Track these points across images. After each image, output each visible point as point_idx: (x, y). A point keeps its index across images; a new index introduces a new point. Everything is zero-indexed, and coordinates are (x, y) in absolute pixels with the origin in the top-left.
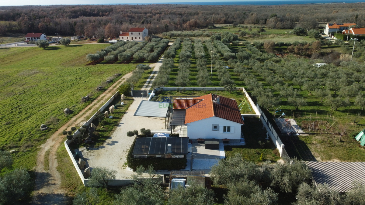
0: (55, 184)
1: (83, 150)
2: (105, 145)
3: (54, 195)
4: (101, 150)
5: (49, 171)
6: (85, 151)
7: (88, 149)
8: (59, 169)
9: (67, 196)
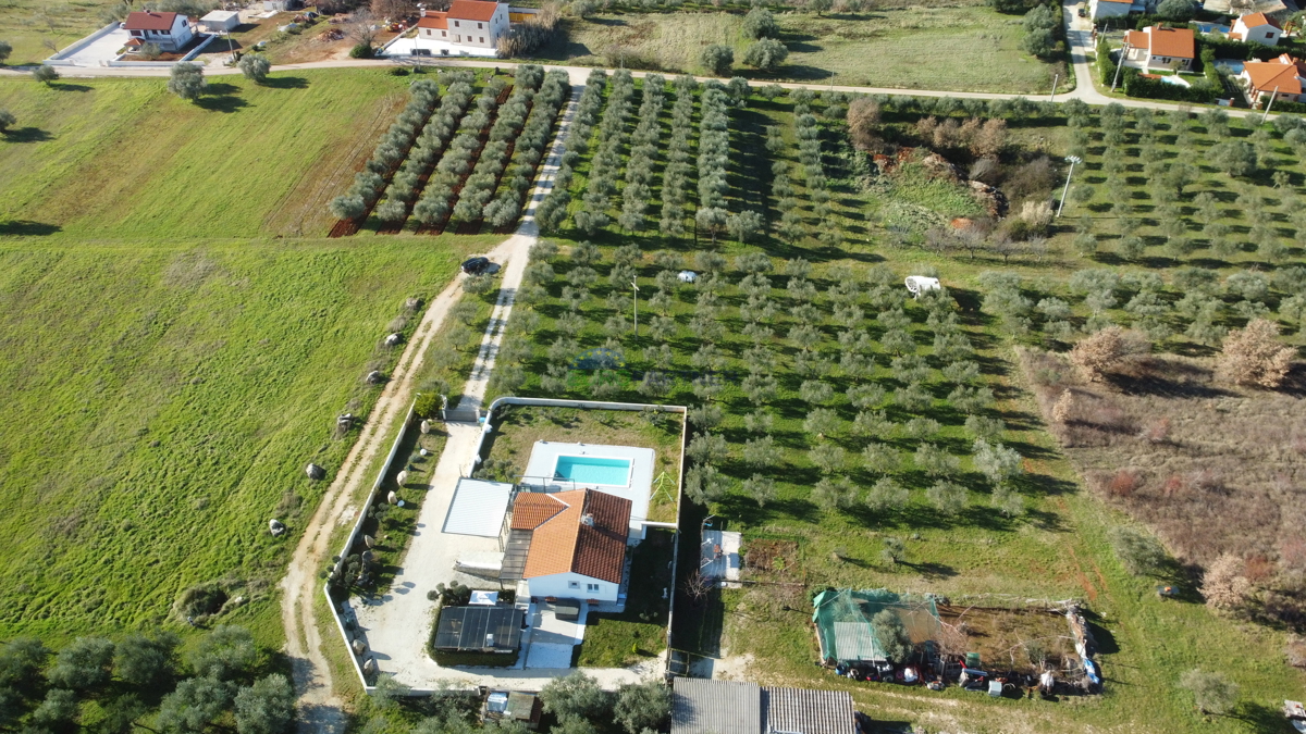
0: (323, 686)
1: (355, 601)
2: (392, 593)
3: (326, 707)
4: (387, 605)
5: (309, 656)
6: (361, 607)
7: (365, 603)
8: (324, 649)
9: (344, 712)
